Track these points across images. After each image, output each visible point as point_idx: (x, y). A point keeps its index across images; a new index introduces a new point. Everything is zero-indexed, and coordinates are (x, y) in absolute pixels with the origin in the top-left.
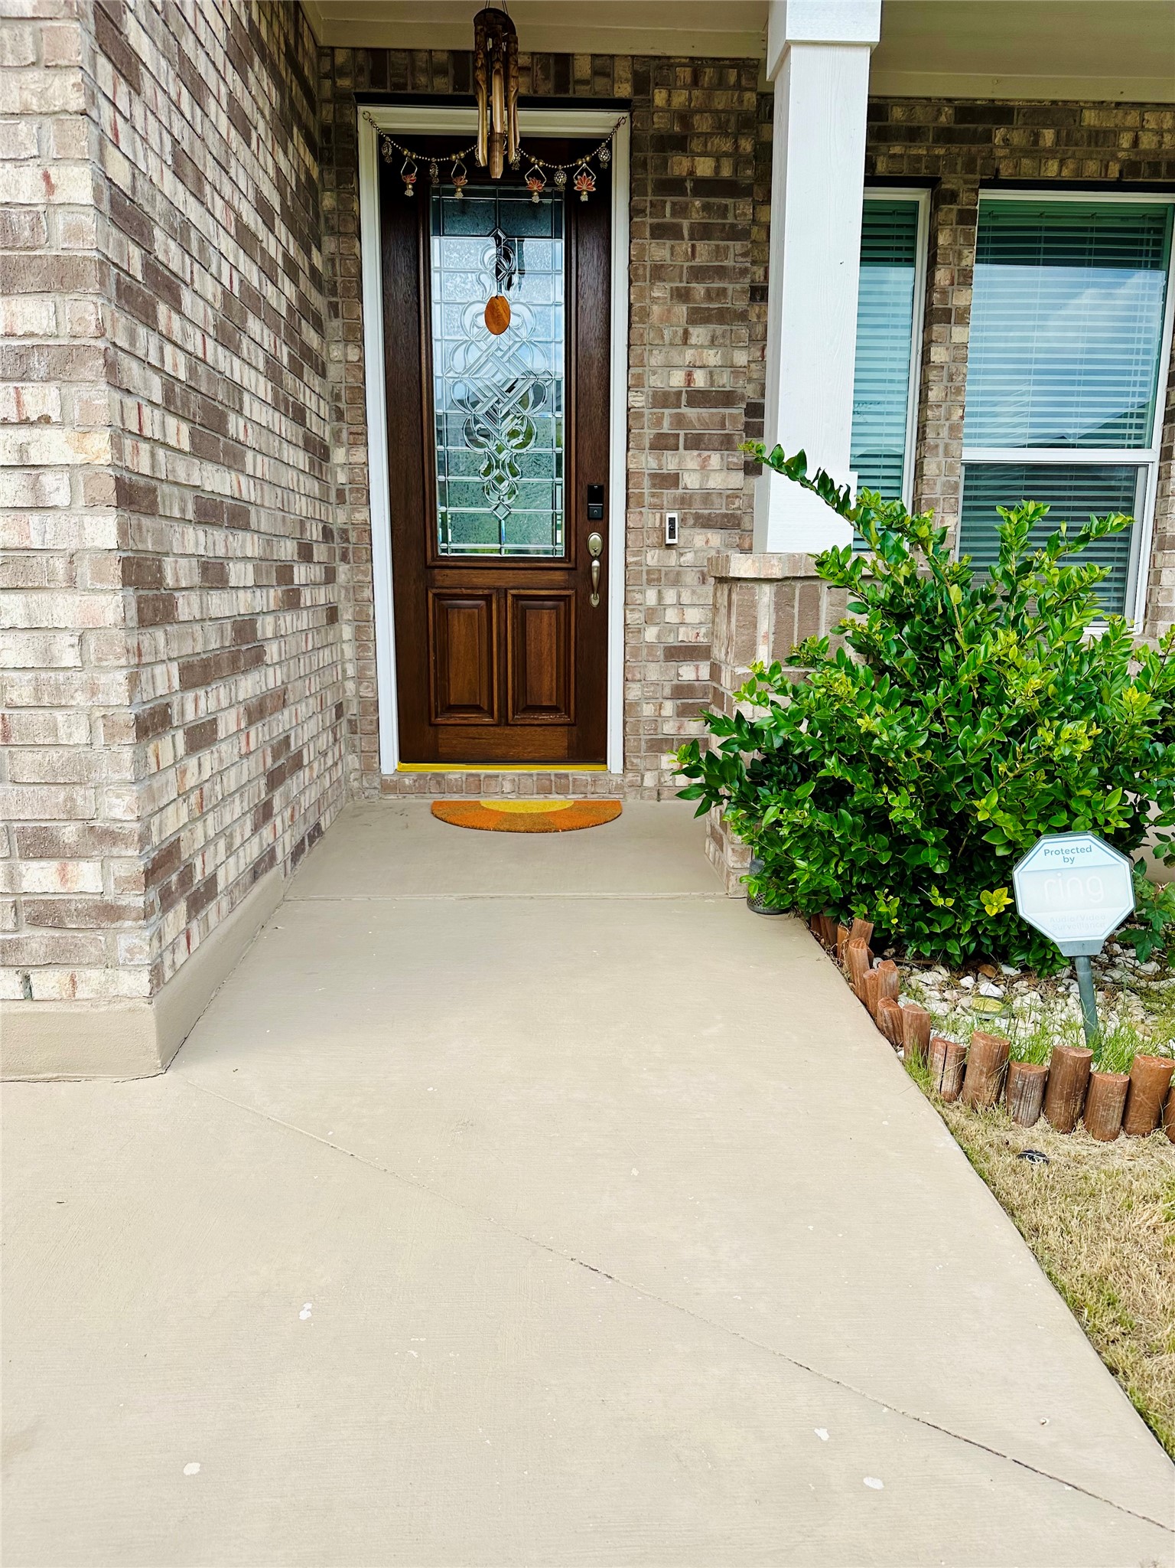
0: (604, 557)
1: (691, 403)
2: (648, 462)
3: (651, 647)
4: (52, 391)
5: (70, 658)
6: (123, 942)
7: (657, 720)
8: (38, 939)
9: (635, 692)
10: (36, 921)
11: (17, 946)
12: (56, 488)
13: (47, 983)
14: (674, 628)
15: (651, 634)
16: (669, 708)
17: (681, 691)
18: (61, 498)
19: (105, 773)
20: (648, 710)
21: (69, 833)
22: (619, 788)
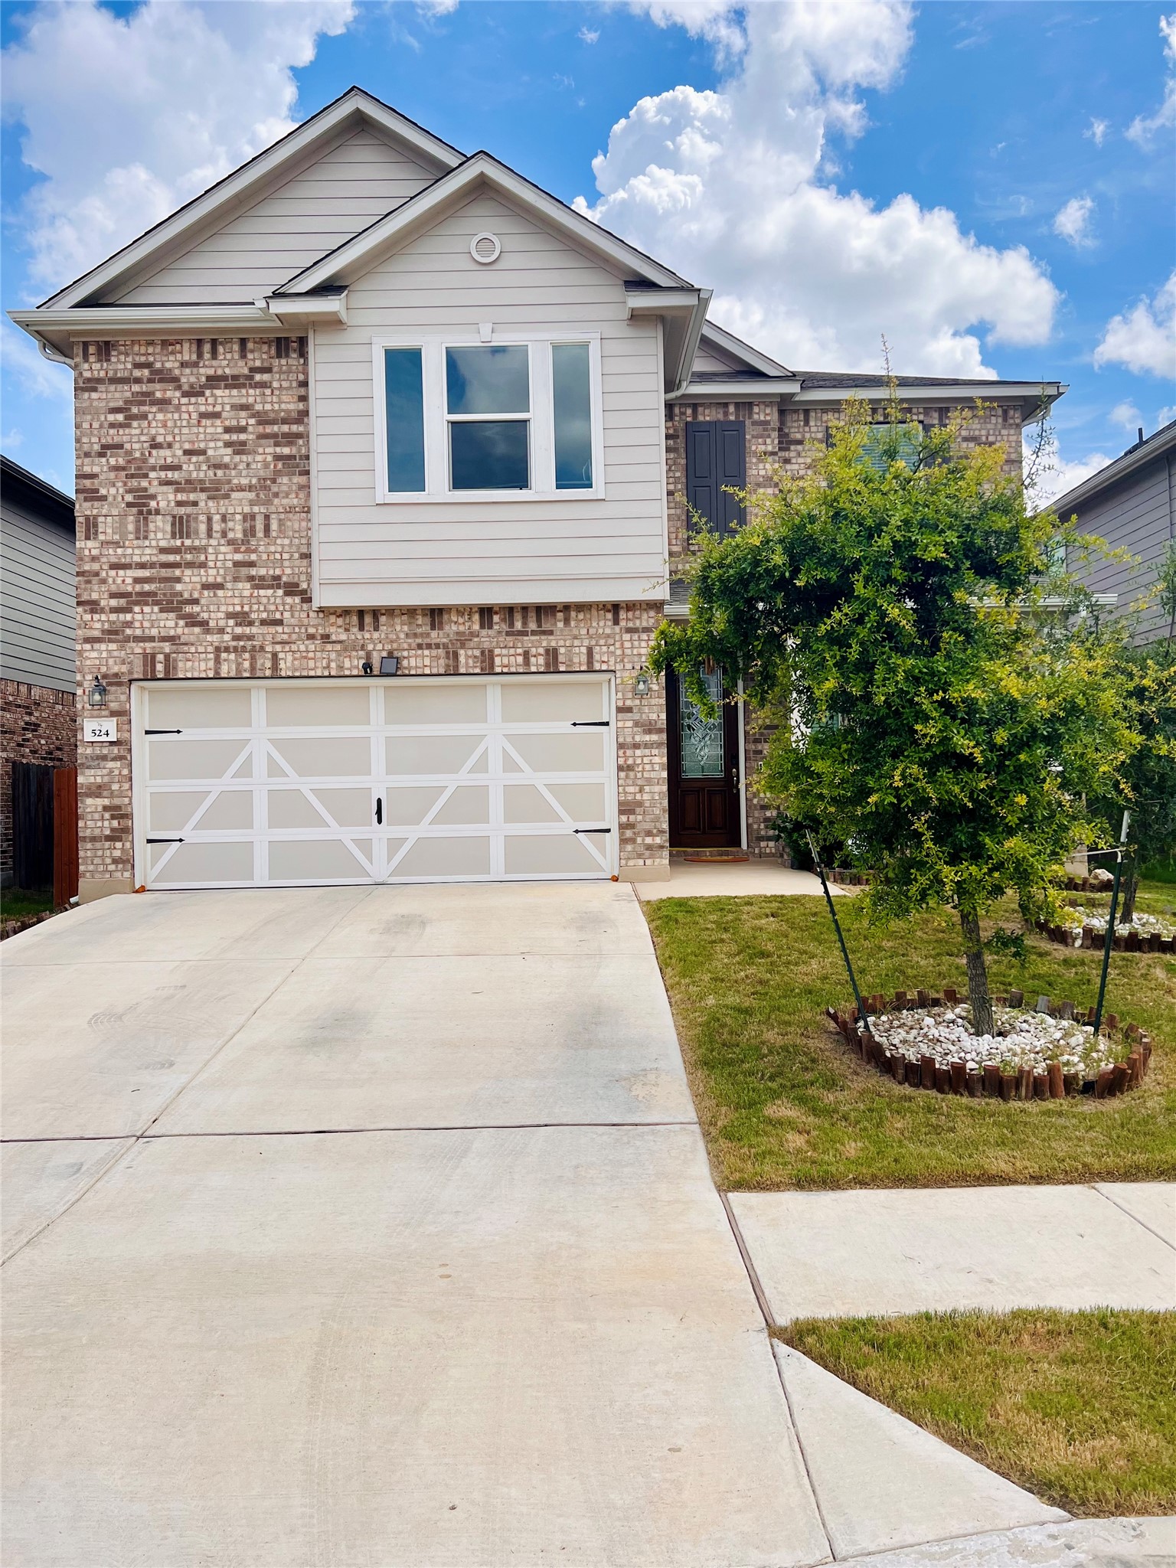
0: (738, 776)
1: (765, 729)
2: (752, 747)
3: (755, 805)
4: (657, 750)
5: (657, 798)
6: (664, 853)
7: (759, 829)
8: (647, 853)
9: (751, 820)
10: (647, 849)
11: (643, 854)
12: (657, 767)
13: (648, 862)
14: (763, 799)
15: (755, 801)
16: (762, 826)
17: (767, 820)
18: (657, 769)
19: (662, 819)
20: (755, 826)
21: (655, 831)
22: (746, 854)
